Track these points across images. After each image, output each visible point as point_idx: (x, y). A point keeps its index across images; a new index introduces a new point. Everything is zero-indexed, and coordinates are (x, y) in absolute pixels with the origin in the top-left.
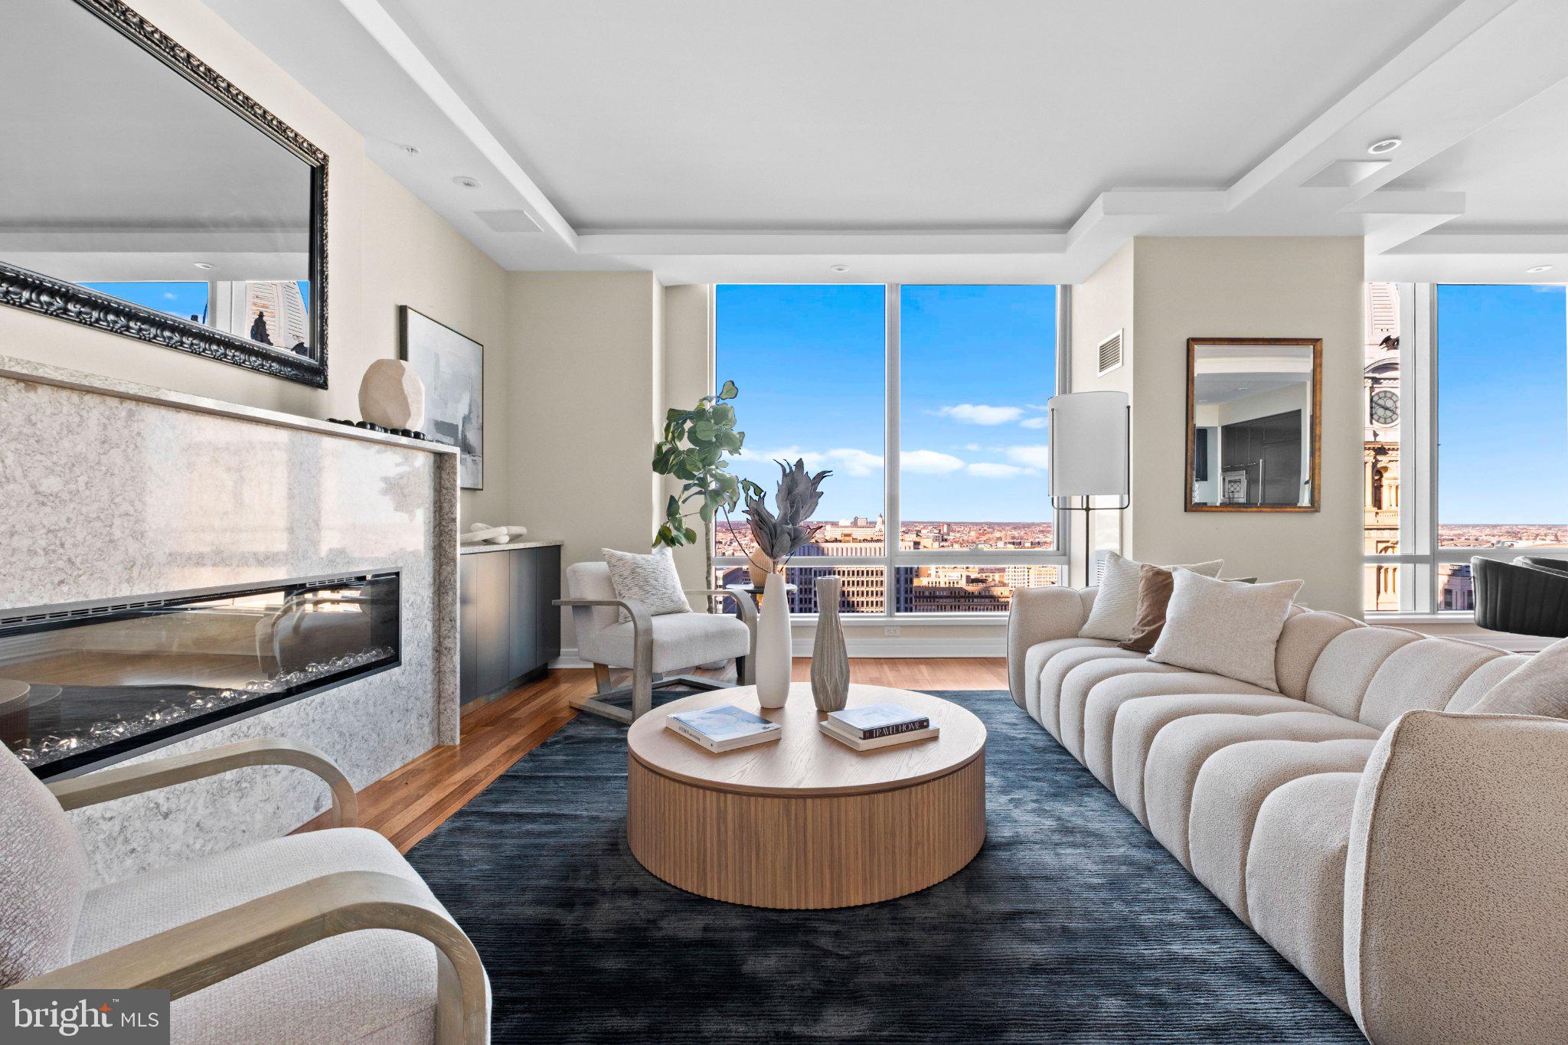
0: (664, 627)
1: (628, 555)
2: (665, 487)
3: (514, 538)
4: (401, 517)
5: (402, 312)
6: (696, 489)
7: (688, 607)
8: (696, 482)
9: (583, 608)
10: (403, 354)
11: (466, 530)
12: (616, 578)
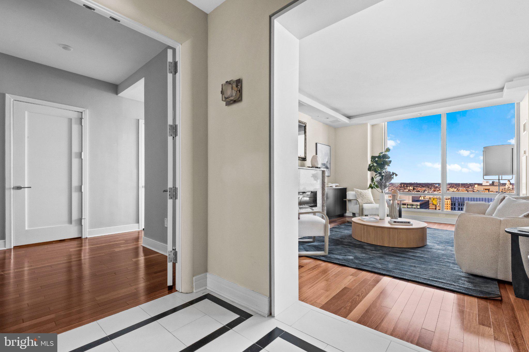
0: (365, 206)
1: (359, 190)
2: (372, 174)
3: (336, 186)
4: (315, 182)
5: (316, 144)
6: (379, 175)
7: (374, 202)
8: (378, 173)
9: (350, 201)
10: (316, 154)
11: (327, 184)
12: (357, 195)
